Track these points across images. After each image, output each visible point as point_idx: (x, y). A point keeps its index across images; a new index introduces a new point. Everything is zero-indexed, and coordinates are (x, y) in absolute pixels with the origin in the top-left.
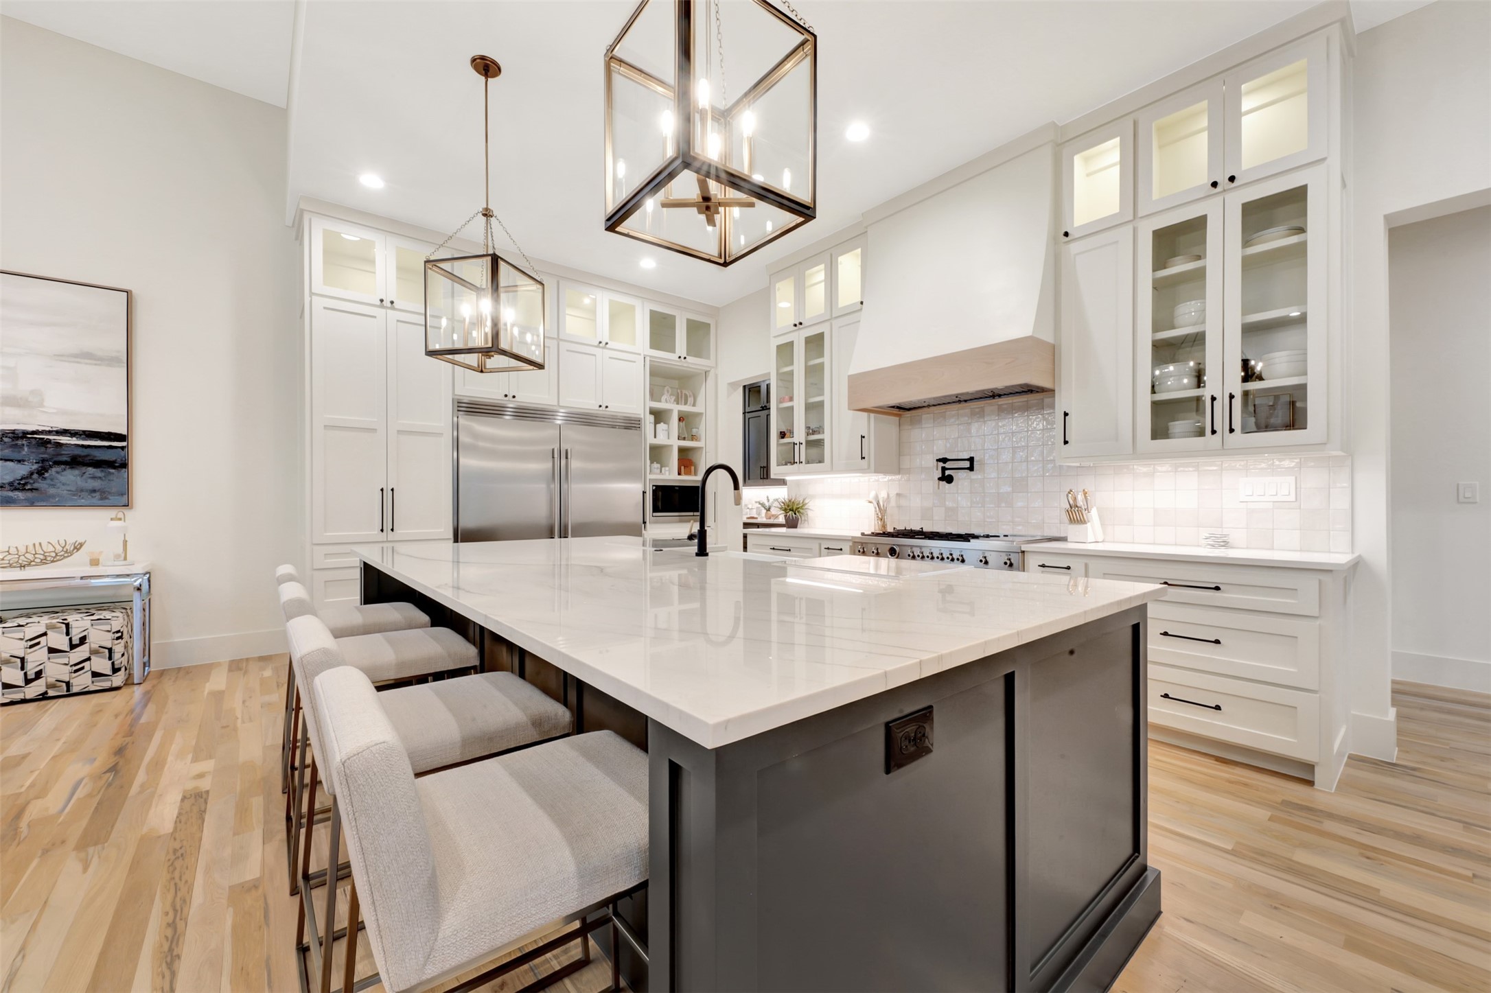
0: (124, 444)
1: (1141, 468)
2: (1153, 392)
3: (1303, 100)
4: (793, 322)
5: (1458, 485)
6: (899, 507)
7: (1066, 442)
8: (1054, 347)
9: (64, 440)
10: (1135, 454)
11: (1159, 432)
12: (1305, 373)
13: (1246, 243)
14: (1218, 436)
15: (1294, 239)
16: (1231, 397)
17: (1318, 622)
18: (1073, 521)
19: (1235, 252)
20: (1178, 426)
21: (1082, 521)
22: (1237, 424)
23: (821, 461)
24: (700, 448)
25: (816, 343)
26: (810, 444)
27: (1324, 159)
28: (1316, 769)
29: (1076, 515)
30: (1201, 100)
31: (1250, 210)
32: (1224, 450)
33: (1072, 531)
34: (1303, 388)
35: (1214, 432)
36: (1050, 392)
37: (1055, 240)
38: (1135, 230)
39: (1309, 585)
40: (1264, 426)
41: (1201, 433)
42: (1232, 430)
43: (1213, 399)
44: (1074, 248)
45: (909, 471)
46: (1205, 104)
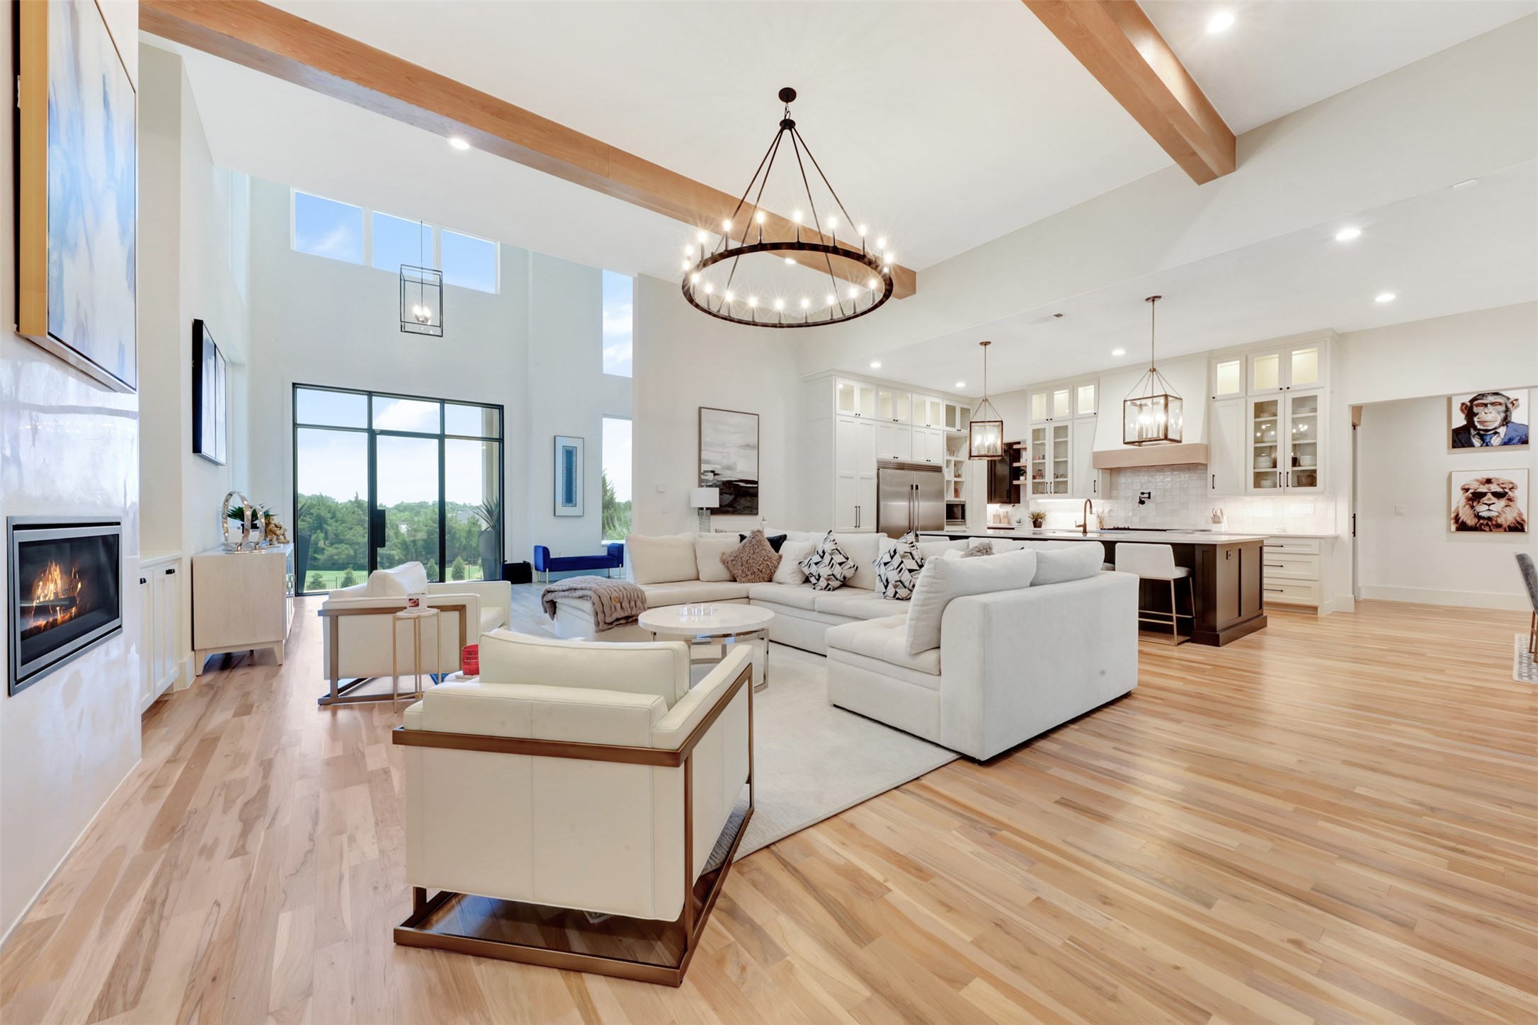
0: (756, 486)
1: (1247, 499)
2: (1254, 468)
3: (1317, 353)
4: (1046, 418)
5: (1396, 507)
6: (1110, 516)
7: (1213, 488)
8: (1207, 446)
9: (742, 484)
10: (1246, 493)
11: (1257, 484)
12: (1316, 465)
13: (1294, 413)
14: (1282, 488)
15: (1312, 414)
16: (1288, 473)
17: (1318, 556)
18: (1214, 522)
19: (1289, 416)
20: (1264, 483)
21: (1219, 522)
22: (1290, 484)
23: (1066, 492)
24: (963, 482)
25: (1061, 431)
26: (1057, 484)
27: (1323, 387)
28: (1319, 610)
29: (1216, 520)
30: (1276, 354)
31: (1295, 401)
32: (1284, 493)
33: (1215, 528)
34: (1315, 471)
35: (1280, 486)
36: (1206, 465)
37: (1208, 399)
38: (1246, 401)
39: (1316, 542)
40: (1299, 484)
41: (1275, 486)
42: (1288, 486)
43: (1280, 473)
44: (1217, 404)
45: (1117, 498)
46: (1277, 355)
